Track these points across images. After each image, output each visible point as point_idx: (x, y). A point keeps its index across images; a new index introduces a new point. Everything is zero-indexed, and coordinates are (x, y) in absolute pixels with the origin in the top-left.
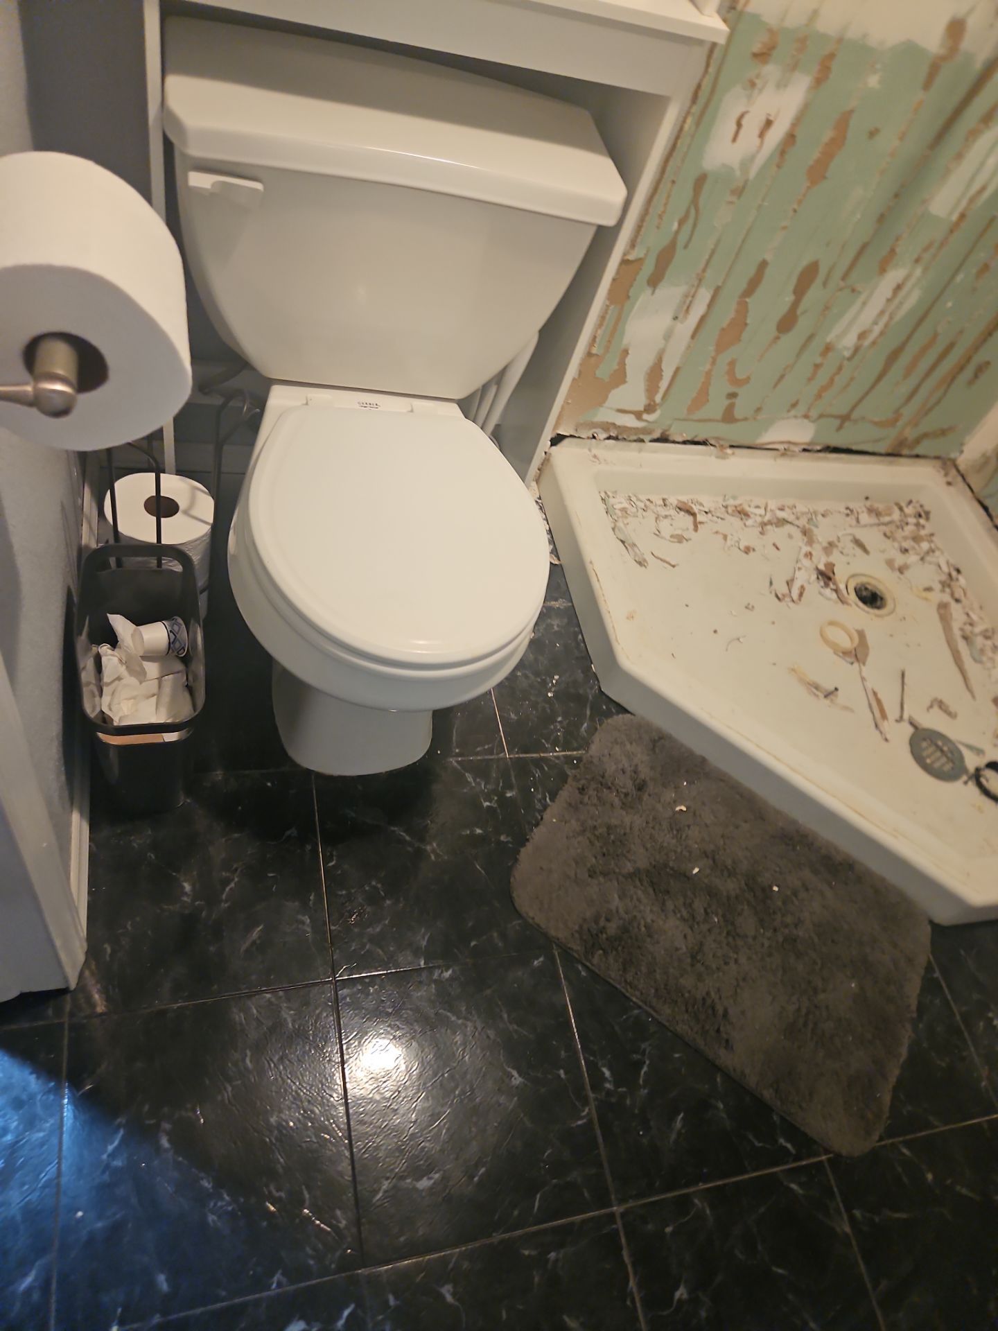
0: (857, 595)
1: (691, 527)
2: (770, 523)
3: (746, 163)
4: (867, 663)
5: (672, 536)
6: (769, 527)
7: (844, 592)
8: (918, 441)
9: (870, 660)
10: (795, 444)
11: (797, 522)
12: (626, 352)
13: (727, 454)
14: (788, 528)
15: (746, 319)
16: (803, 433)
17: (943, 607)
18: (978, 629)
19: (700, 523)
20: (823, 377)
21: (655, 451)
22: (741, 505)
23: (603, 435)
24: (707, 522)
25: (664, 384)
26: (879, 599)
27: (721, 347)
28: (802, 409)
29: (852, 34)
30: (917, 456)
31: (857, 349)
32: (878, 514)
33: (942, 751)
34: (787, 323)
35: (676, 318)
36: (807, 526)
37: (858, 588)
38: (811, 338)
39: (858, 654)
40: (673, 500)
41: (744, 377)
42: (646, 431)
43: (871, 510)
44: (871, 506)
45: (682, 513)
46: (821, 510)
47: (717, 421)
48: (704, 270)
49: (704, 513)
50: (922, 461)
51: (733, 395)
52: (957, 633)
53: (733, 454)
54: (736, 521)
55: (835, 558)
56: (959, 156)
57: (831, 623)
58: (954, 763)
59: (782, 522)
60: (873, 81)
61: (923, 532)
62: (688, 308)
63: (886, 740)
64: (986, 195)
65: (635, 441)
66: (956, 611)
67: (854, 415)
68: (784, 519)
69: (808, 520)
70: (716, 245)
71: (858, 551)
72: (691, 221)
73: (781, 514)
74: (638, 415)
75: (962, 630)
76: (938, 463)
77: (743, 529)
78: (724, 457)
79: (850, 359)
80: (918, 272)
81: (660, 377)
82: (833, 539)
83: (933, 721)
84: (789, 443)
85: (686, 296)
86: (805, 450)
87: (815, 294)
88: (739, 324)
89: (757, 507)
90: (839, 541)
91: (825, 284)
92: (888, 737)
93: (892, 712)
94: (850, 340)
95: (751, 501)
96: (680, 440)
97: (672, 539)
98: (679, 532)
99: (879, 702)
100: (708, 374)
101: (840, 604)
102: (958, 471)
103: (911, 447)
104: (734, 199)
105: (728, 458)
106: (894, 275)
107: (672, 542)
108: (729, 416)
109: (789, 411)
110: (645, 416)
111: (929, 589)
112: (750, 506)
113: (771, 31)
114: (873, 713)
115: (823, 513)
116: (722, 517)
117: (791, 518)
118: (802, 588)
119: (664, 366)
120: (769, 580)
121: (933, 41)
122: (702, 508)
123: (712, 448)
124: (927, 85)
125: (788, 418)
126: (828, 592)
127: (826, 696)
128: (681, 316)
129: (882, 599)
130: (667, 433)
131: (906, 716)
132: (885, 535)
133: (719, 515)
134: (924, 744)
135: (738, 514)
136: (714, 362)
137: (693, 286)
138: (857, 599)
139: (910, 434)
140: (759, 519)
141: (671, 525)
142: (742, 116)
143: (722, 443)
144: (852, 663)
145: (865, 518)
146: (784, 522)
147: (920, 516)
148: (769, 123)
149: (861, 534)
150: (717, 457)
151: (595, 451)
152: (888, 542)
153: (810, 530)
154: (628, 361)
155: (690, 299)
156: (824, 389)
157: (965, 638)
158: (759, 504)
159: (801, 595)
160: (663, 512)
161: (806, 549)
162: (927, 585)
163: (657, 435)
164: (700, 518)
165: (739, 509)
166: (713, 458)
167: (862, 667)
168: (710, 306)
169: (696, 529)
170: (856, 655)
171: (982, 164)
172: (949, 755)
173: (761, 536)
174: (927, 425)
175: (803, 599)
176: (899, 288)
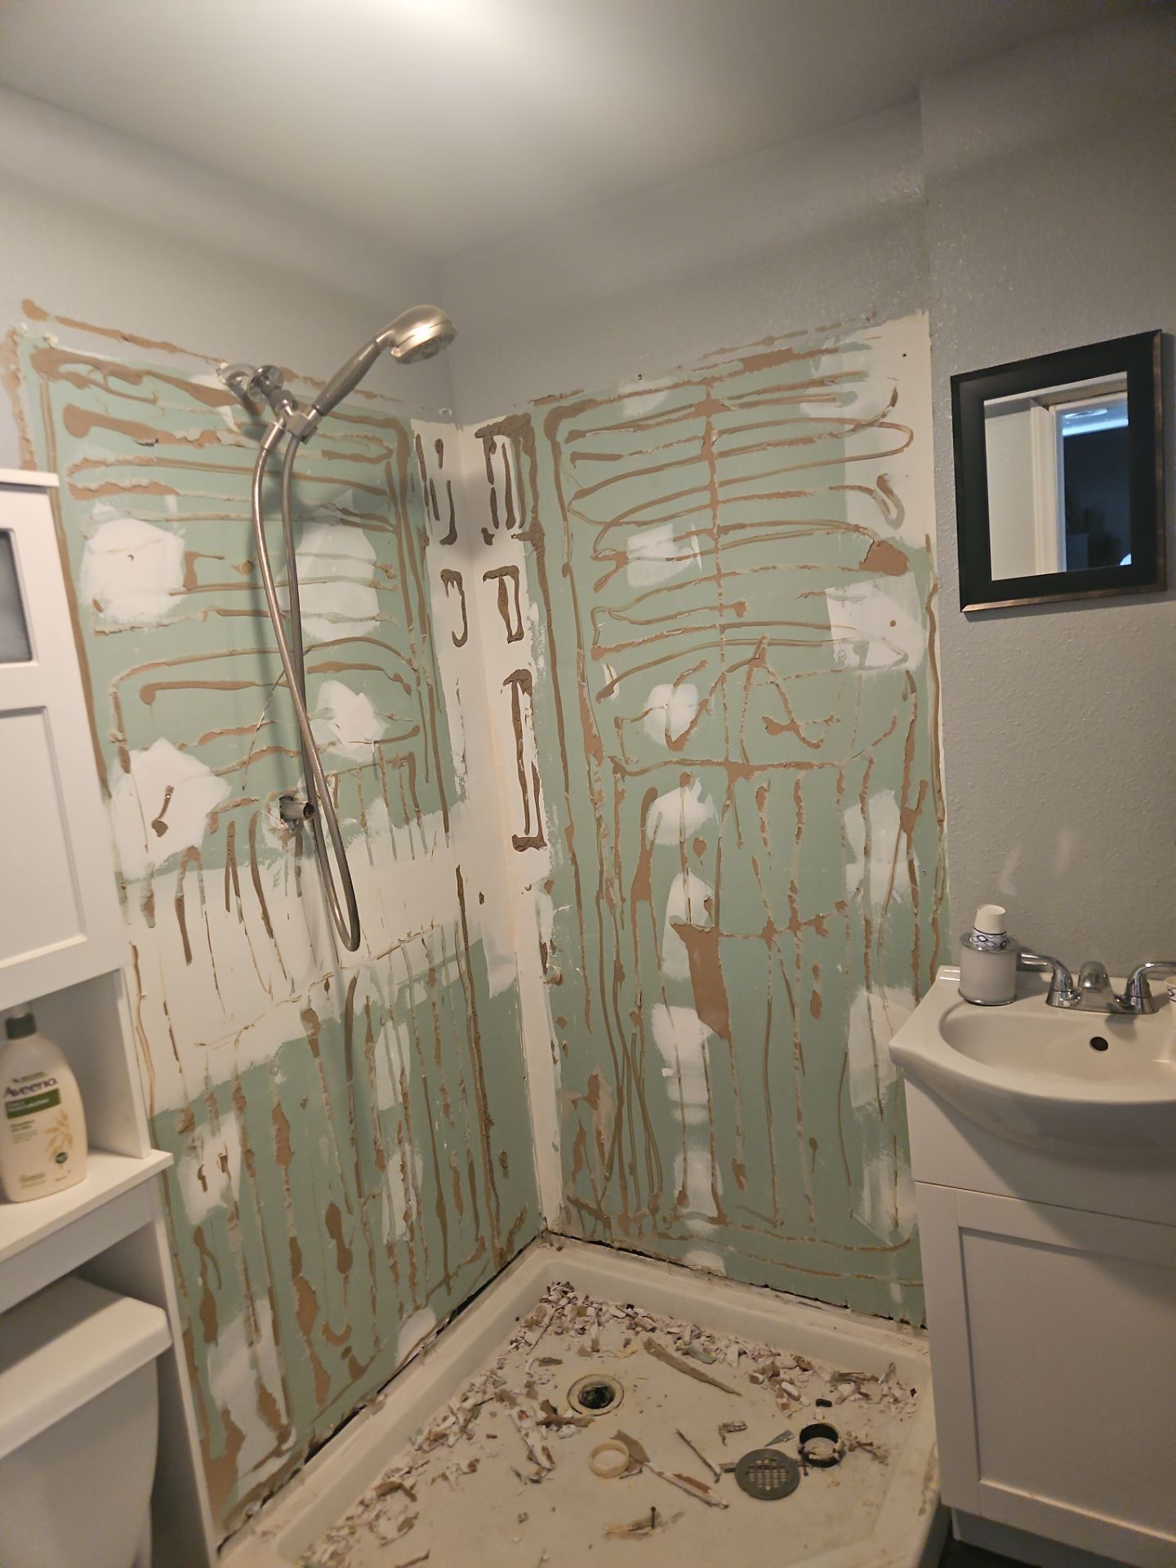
0: (588, 1407)
1: (407, 1500)
2: (467, 1421)
3: (226, 1195)
4: (649, 1457)
5: (400, 1529)
6: (470, 1426)
7: (577, 1416)
8: (510, 1242)
9: (649, 1452)
10: (427, 1336)
11: (487, 1397)
12: (226, 1413)
13: (380, 1402)
14: (485, 1409)
15: (311, 1289)
16: (425, 1322)
17: (649, 1345)
18: (687, 1338)
19: (412, 1488)
20: (404, 1270)
21: (316, 1468)
22: (430, 1432)
23: (256, 1506)
24: (417, 1482)
25: (281, 1405)
26: (604, 1391)
27: (306, 1328)
28: (409, 1306)
29: (242, 1068)
30: (520, 1252)
31: (411, 1228)
32: (537, 1323)
33: (766, 1467)
34: (345, 1261)
35: (251, 1344)
36: (497, 1390)
37: (582, 1400)
38: (371, 1253)
39: (636, 1460)
40: (370, 1494)
41: (344, 1328)
42: (293, 1460)
43: (530, 1325)
44: (526, 1322)
45: (389, 1497)
46: (495, 1365)
47: (352, 1383)
48: (249, 1288)
49: (408, 1475)
50: (525, 1252)
51: (347, 1351)
52: (678, 1355)
53: (386, 1396)
54: (440, 1452)
55: (544, 1393)
56: (372, 1069)
57: (595, 1454)
58: (782, 1467)
59: (476, 1409)
60: (279, 1079)
61: (580, 1303)
62: (256, 1326)
63: (726, 1507)
64: (407, 1072)
65: (291, 1478)
66: (660, 1338)
67: (451, 1271)
68: (475, 1406)
69: (493, 1384)
70: (245, 1263)
71: (553, 1368)
72: (210, 1266)
73: (469, 1404)
74: (277, 1453)
75: (678, 1349)
76: (538, 1241)
77: (451, 1452)
78: (380, 1406)
79: (412, 1239)
80: (407, 1147)
81: (274, 1401)
82: (526, 1379)
83: (738, 1449)
84: (422, 1339)
85: (248, 1320)
86: (438, 1333)
87: (348, 1224)
88: (308, 1298)
89: (445, 1419)
90: (532, 1377)
91: (350, 1212)
92: (725, 1503)
93: (706, 1478)
94: (401, 1227)
95: (435, 1419)
96: (330, 1433)
97: (402, 1533)
98: (402, 1518)
99: (688, 1480)
100: (314, 1358)
101: (584, 1430)
102: (557, 1234)
103: (510, 1251)
104: (235, 1222)
105: (384, 1404)
106: (394, 1164)
107: (405, 1534)
108: (357, 1371)
109: (401, 1318)
110: (285, 1447)
111: (627, 1343)
112: (438, 1425)
113: (182, 1111)
114: (694, 1495)
115: (498, 1366)
116: (425, 1461)
117: (479, 1398)
118: (545, 1450)
119: (269, 1390)
120: (514, 1474)
121: (299, 1031)
122: (402, 1473)
123: (363, 1410)
124: (316, 1053)
125: (405, 1323)
126: (565, 1429)
127: (653, 1526)
128: (254, 1337)
129: (606, 1388)
130: (315, 1440)
131: (718, 1470)
132: (557, 1333)
133: (420, 1463)
134: (752, 1477)
135: (436, 1444)
136: (310, 1343)
137: (248, 1307)
138: (589, 1409)
139: (501, 1243)
140: (456, 1428)
141: (389, 1519)
142: (200, 1171)
143: (368, 1398)
144: (641, 1472)
145: (531, 1336)
146: (477, 1406)
147: (566, 1293)
148: (224, 1159)
149: (542, 1352)
150: (375, 1413)
151: (259, 1529)
152: (565, 1336)
153: (503, 1391)
154: (233, 1417)
155: (252, 1319)
156: (412, 1277)
157: (686, 1353)
158: (445, 1414)
159: (549, 1457)
160: (370, 1516)
161: (515, 1412)
162: (623, 1342)
163: (306, 1452)
164: (407, 1484)
165: (432, 1438)
166: (372, 1418)
167: (650, 1464)
168: (273, 1307)
169: (413, 1498)
170: (637, 1461)
171: (390, 1060)
172: (774, 1464)
173: (472, 1441)
174: (506, 1226)
175: (555, 1459)
176: (403, 1167)
